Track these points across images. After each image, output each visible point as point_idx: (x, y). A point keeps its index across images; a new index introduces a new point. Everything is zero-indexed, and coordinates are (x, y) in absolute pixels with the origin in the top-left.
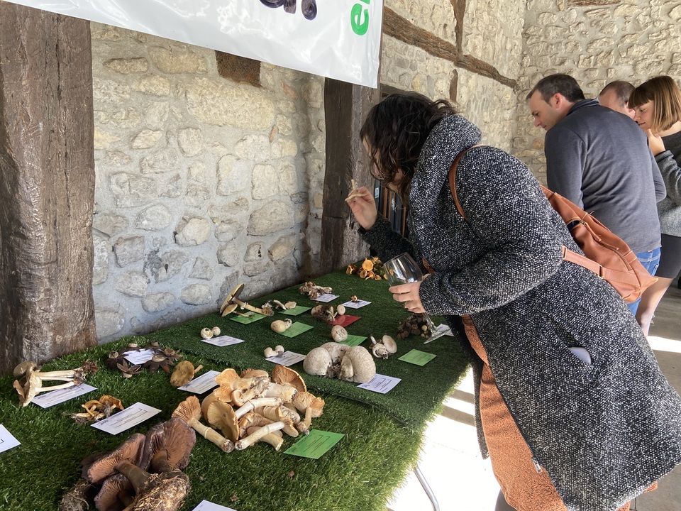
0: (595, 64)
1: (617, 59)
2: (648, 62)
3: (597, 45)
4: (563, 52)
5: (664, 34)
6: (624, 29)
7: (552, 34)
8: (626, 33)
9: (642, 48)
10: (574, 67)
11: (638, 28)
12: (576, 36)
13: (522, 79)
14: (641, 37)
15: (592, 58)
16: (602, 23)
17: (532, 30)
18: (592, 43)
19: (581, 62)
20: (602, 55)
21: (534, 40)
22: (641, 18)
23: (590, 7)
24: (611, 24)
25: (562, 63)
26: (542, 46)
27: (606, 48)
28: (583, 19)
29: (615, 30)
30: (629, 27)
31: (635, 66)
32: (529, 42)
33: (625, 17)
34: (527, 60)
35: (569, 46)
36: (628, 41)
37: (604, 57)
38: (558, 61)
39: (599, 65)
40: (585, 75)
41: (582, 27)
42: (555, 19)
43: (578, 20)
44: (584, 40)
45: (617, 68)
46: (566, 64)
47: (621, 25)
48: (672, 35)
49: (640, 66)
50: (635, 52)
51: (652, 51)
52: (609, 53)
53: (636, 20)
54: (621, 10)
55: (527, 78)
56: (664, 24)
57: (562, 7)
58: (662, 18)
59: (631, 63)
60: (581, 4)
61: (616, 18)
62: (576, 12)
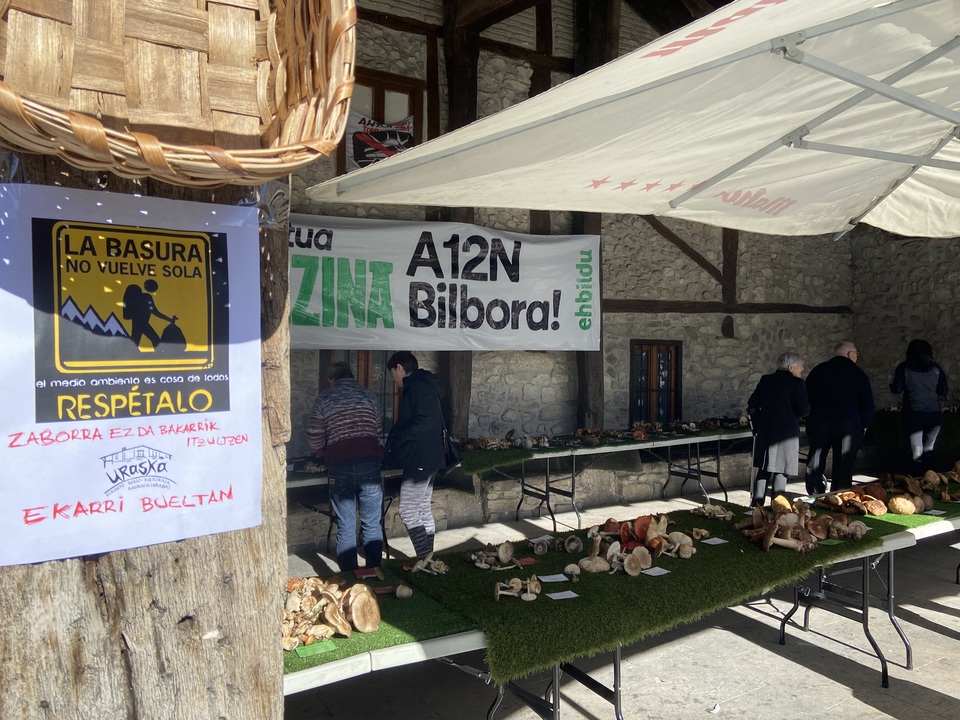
0: (918, 289)
1: (935, 284)
3: (916, 273)
4: (887, 280)
7: (876, 264)
8: (940, 261)
10: (899, 292)
11: (951, 257)
12: (897, 266)
13: (855, 304)
14: (954, 264)
15: (914, 284)
16: (918, 255)
17: (858, 262)
18: (912, 271)
19: (904, 288)
20: (922, 282)
21: (861, 271)
22: (952, 247)
24: (926, 254)
25: (888, 289)
26: (869, 276)
28: (902, 251)
29: (931, 259)
31: (952, 290)
32: (857, 273)
34: (857, 287)
36: (943, 268)
37: (924, 283)
38: (884, 288)
39: (921, 290)
40: (910, 300)
41: (901, 258)
42: (877, 252)
43: (898, 252)
44: (906, 269)
45: (937, 292)
46: (891, 290)
47: (936, 255)
52: (928, 280)
54: (932, 243)
60: (898, 239)
61: (930, 249)
62: (894, 246)
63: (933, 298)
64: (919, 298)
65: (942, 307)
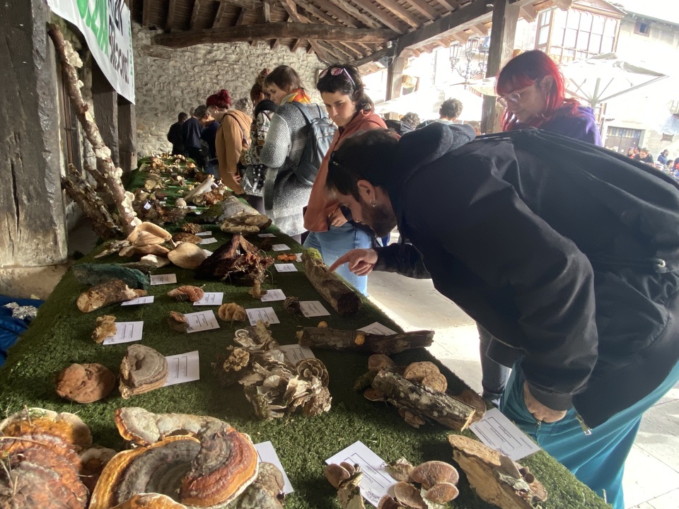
0: (164, 88)
1: (173, 87)
2: (188, 90)
3: (163, 78)
4: (146, 79)
5: (193, 79)
6: (174, 72)
9: (184, 83)
10: (153, 88)
11: (181, 74)
12: (151, 72)
14: (183, 78)
15: (161, 84)
16: (164, 68)
18: (160, 77)
19: (156, 86)
22: (181, 68)
23: (156, 58)
24: (168, 69)
25: (146, 84)
27: (168, 81)
28: (154, 64)
29: (171, 72)
31: (182, 92)
33: (174, 67)
35: (149, 76)
36: (177, 79)
37: (167, 85)
38: (144, 83)
40: (159, 93)
41: (154, 68)
43: (151, 64)
44: (156, 75)
45: (174, 91)
48: (196, 79)
49: (185, 92)
50: (182, 84)
51: (189, 85)
52: (169, 83)
53: (180, 70)
54: (172, 63)
56: (191, 74)
57: (141, 55)
58: (191, 71)
59: (180, 90)
60: (151, 56)
61: (170, 67)
62: (149, 59)
63: (172, 95)
64: (165, 93)
65: (177, 100)
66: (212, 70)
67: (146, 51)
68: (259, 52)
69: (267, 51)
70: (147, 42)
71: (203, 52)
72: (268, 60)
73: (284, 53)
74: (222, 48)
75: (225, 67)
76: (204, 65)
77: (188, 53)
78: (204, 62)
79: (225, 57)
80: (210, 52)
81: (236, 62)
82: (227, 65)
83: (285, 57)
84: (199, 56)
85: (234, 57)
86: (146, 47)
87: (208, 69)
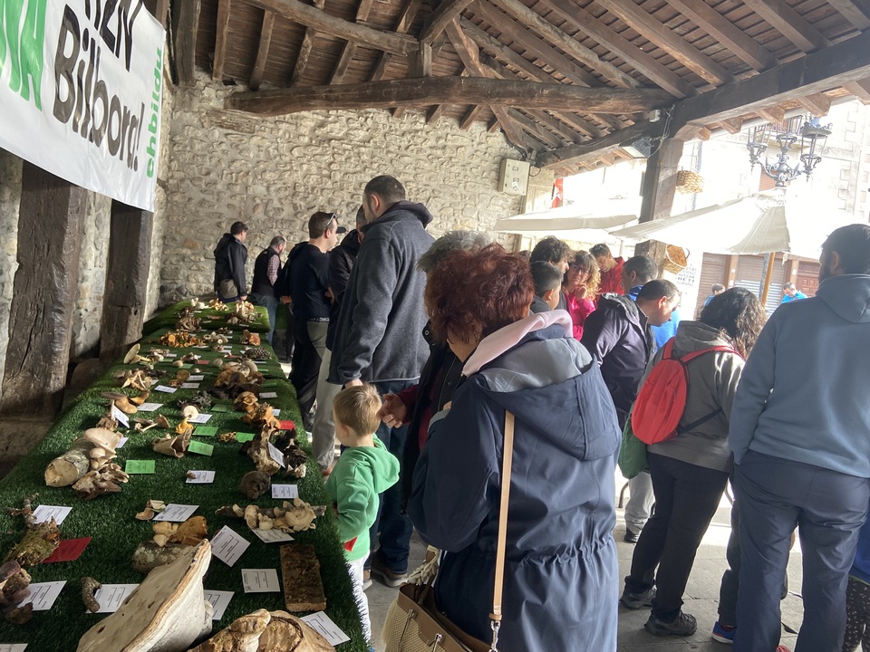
0: (237, 180)
1: (254, 179)
2: (278, 186)
3: (237, 164)
5: (289, 167)
6: (258, 156)
7: (198, 146)
8: (259, 159)
9: (273, 174)
13: (171, 181)
14: (271, 165)
15: (234, 175)
16: (241, 147)
17: (178, 138)
18: (233, 162)
19: (224, 176)
20: (241, 174)
23: (230, 131)
24: (248, 150)
26: (188, 156)
28: (225, 140)
29: (252, 155)
30: (262, 155)
32: (175, 149)
33: (259, 146)
34: (174, 164)
36: (262, 166)
37: (244, 176)
38: (204, 172)
39: (240, 182)
40: (228, 188)
41: (224, 147)
42: (200, 133)
43: (221, 140)
45: (254, 187)
46: (211, 175)
47: (256, 152)
48: (295, 168)
49: (272, 189)
50: (268, 176)
51: (280, 178)
52: (247, 173)
53: (267, 151)
54: (255, 140)
55: (175, 181)
56: (287, 159)
57: (205, 125)
58: (287, 154)
59: (265, 184)
60: (222, 127)
61: (252, 146)
62: (217, 133)
63: (250, 191)
64: (238, 189)
65: (258, 201)
66: (322, 155)
67: (214, 118)
68: (404, 128)
69: (419, 126)
70: (217, 104)
71: (312, 124)
72: (419, 141)
73: (448, 130)
74: (344, 119)
75: (345, 150)
76: (309, 145)
77: (284, 126)
78: (311, 139)
79: (347, 134)
80: (322, 125)
81: (366, 141)
82: (349, 147)
83: (449, 137)
84: (303, 130)
85: (362, 134)
86: (215, 112)
87: (315, 152)
